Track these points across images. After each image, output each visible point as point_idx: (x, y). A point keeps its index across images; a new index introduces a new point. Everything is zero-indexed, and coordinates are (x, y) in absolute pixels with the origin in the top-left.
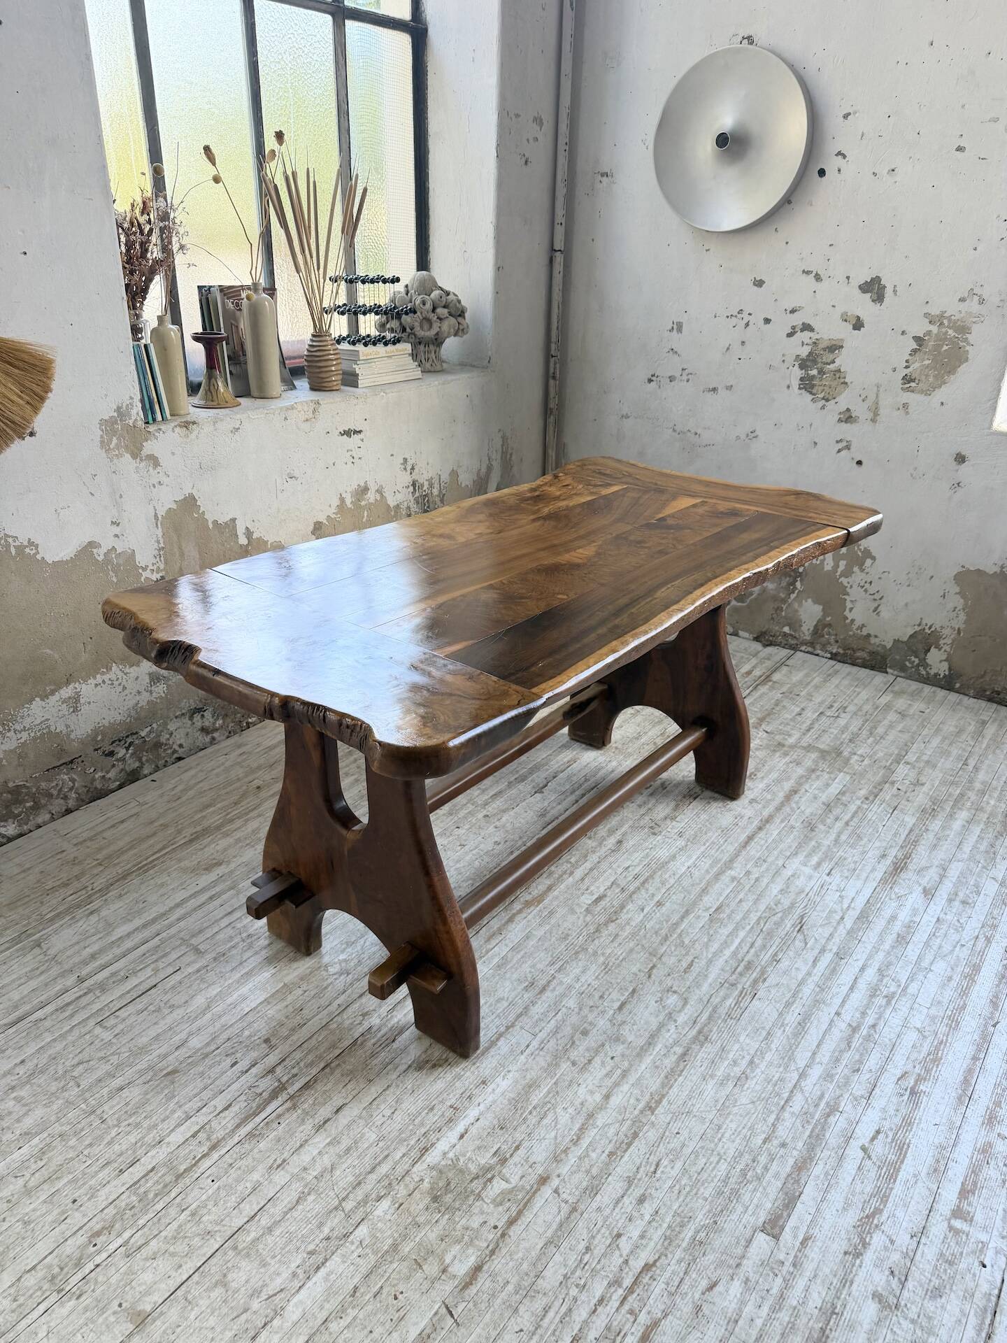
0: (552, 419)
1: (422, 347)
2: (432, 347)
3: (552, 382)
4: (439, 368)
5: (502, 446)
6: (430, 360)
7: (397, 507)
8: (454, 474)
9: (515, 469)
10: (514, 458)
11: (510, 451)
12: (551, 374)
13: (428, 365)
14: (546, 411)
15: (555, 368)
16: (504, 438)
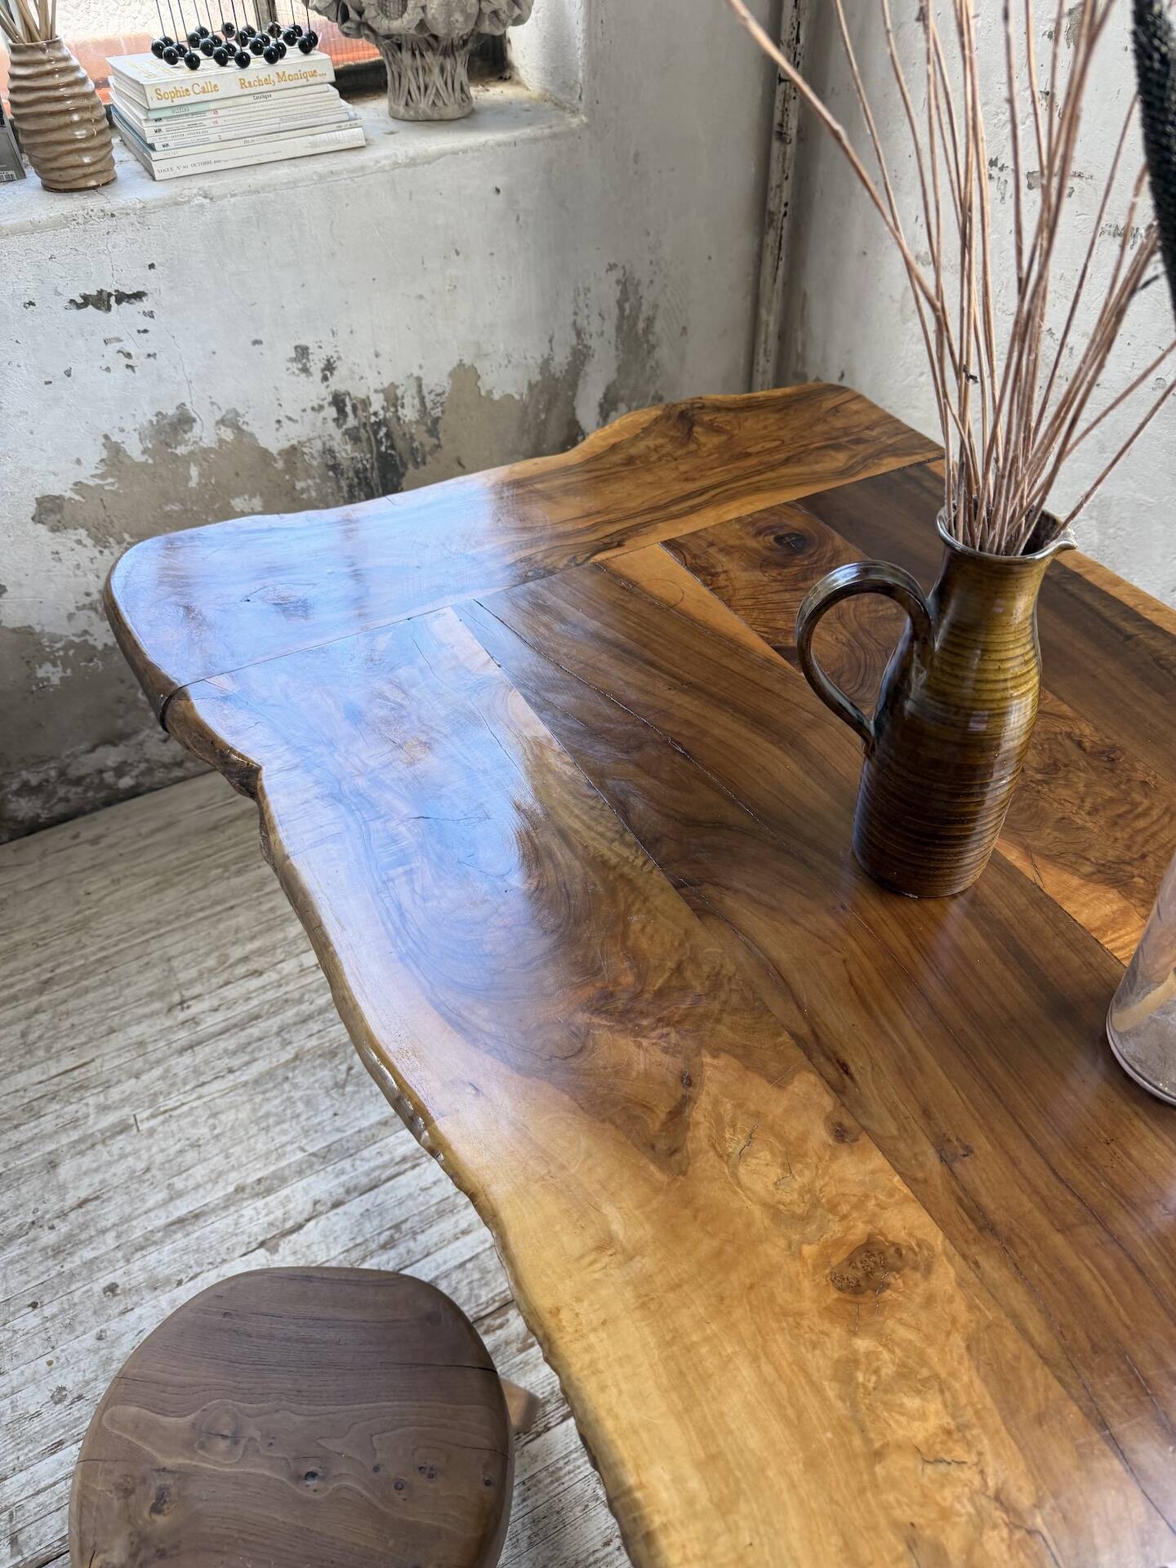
0: (771, 238)
1: (406, 56)
2: (429, 56)
3: (776, 145)
4: (452, 111)
5: (620, 304)
6: (431, 91)
7: (292, 453)
8: (465, 375)
9: (663, 353)
10: (658, 326)
11: (646, 310)
12: (776, 128)
13: (424, 105)
14: (763, 219)
15: (785, 111)
16: (627, 288)
